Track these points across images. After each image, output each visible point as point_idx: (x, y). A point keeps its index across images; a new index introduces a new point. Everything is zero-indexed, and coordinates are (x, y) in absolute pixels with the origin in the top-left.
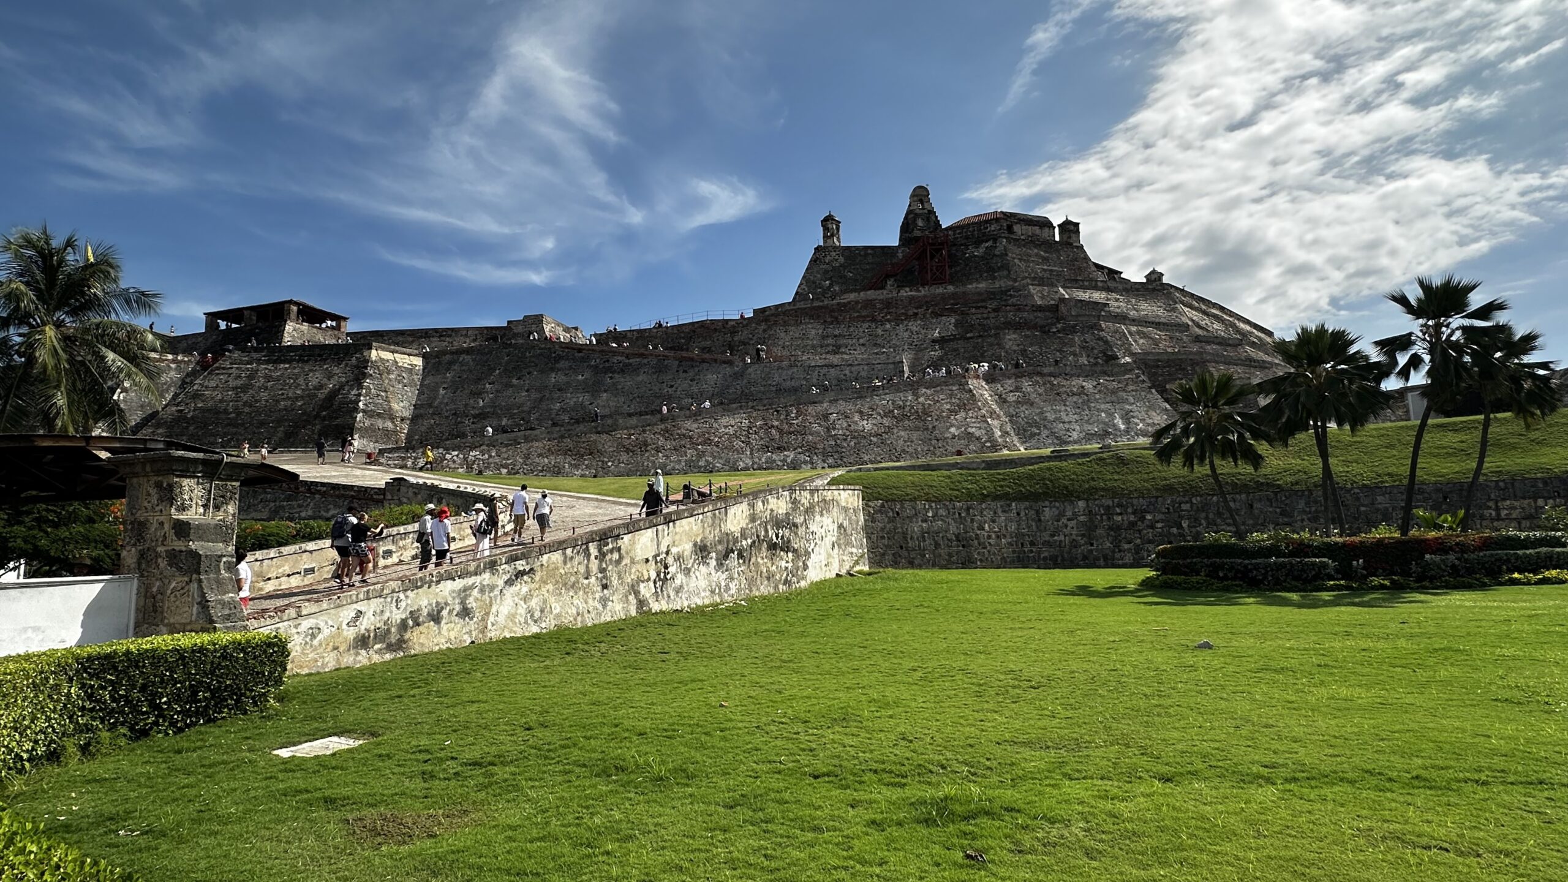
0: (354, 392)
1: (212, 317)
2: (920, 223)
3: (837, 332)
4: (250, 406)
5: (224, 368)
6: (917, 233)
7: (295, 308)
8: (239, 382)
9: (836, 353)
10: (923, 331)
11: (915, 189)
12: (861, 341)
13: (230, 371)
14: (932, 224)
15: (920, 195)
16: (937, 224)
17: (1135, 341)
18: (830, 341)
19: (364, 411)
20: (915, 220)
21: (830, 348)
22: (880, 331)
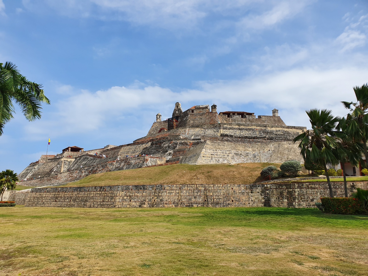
2: (177, 112)
6: (176, 115)
7: (70, 149)
11: (176, 103)
14: (180, 112)
15: (177, 105)
16: (181, 112)
20: (176, 111)
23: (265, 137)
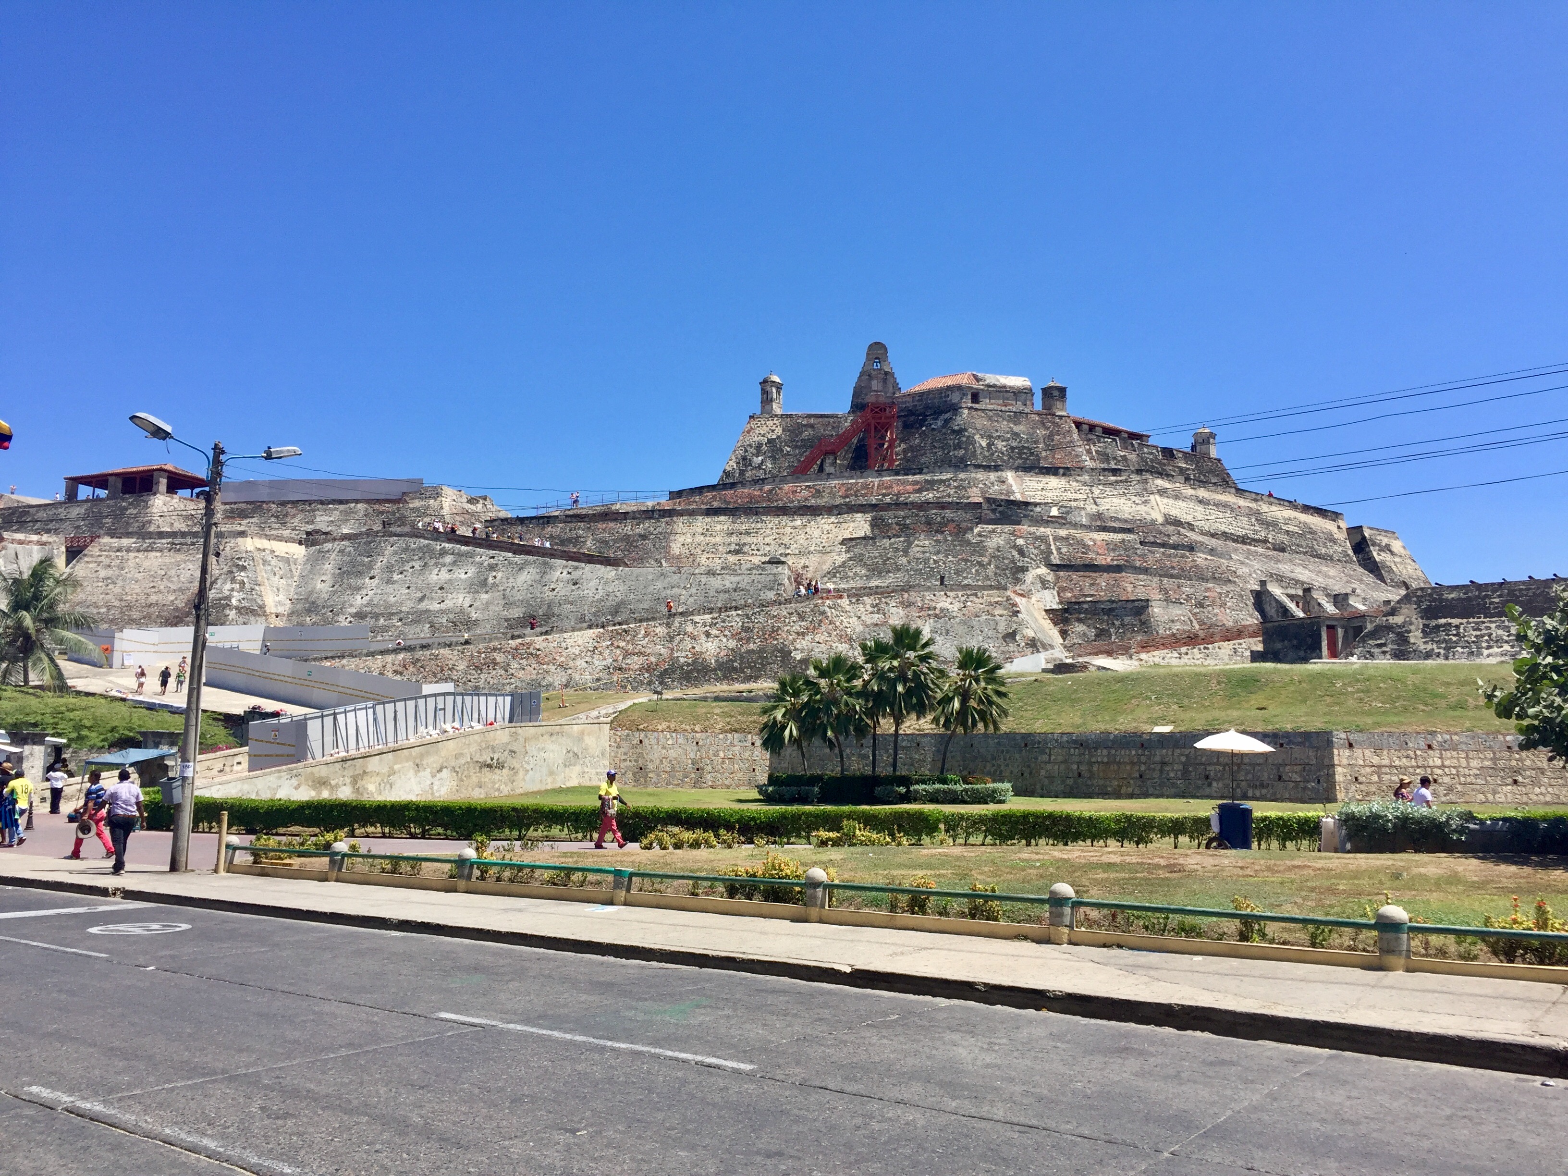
0: (228, 586)
1: (74, 482)
2: (875, 385)
3: (744, 527)
4: (121, 600)
5: (92, 556)
6: (870, 399)
7: (163, 477)
8: (109, 573)
9: (737, 552)
10: (834, 530)
11: (872, 345)
12: (767, 540)
13: (100, 559)
14: (890, 388)
15: (877, 352)
16: (897, 389)
17: (1058, 549)
18: (734, 539)
19: (237, 608)
20: (869, 381)
21: (733, 547)
22: (788, 530)
23: (1265, 541)
